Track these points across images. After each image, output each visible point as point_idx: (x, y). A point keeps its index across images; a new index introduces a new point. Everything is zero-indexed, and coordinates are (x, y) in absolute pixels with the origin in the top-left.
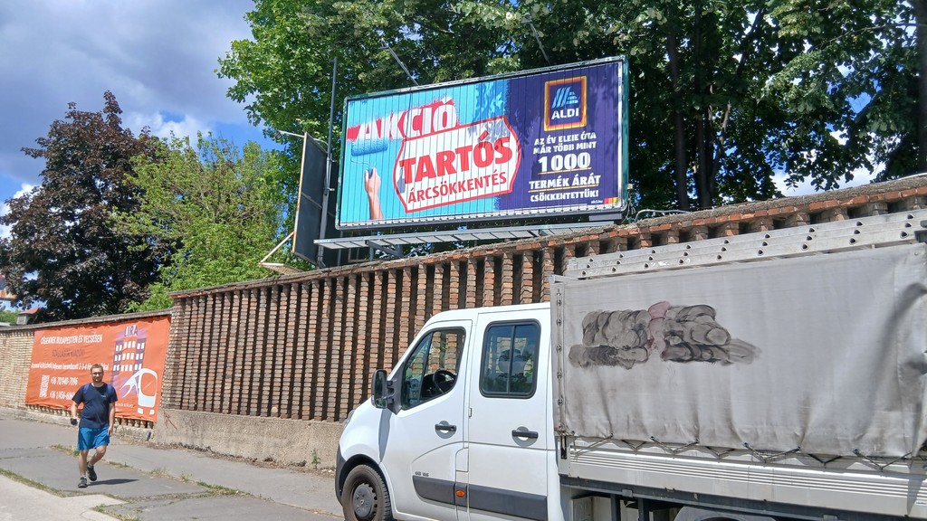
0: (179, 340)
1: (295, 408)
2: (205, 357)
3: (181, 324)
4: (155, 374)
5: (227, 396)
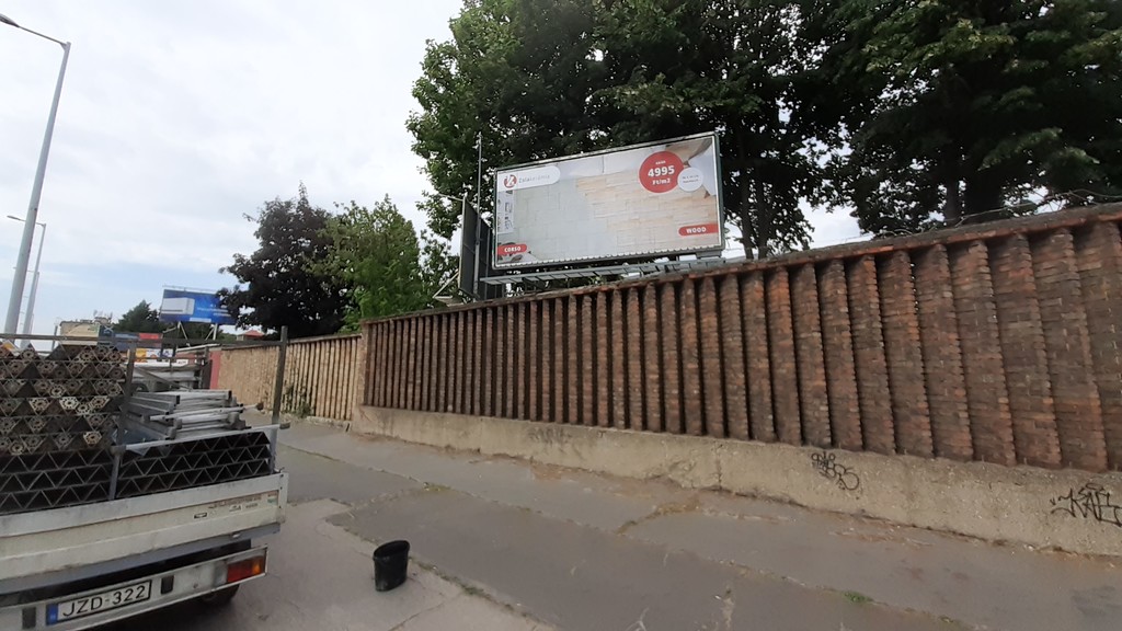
1: (468, 407)
2: (390, 368)
5: (410, 397)
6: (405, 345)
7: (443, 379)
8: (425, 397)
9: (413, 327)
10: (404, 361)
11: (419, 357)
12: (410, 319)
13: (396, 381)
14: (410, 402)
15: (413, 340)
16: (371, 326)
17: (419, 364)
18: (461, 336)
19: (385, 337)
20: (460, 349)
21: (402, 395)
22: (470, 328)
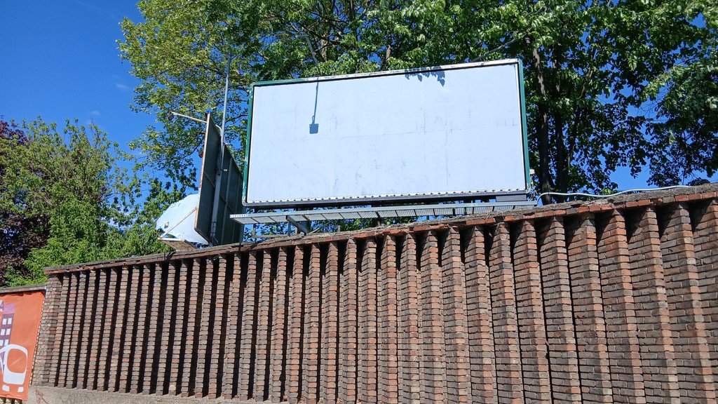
0: (54, 316)
1: (199, 385)
2: (86, 333)
3: (57, 299)
4: (25, 351)
5: (113, 373)
6: (111, 303)
7: (164, 349)
8: (136, 374)
9: (125, 278)
10: (108, 325)
11: (131, 319)
12: (119, 270)
13: (94, 353)
14: (112, 381)
15: (123, 295)
16: (60, 276)
17: (130, 328)
18: (194, 291)
19: (82, 291)
20: (193, 308)
21: (102, 371)
22: (209, 279)
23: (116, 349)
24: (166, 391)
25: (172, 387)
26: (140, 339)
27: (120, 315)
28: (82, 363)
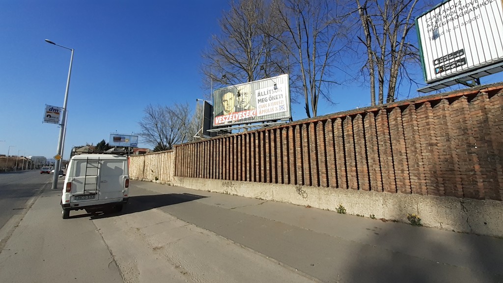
0: (176, 157)
1: (205, 175)
2: (182, 162)
5: (188, 173)
8: (193, 173)
9: (189, 147)
10: (187, 160)
11: (191, 158)
12: (188, 145)
13: (184, 167)
17: (191, 160)
19: (181, 151)
21: (186, 172)
23: (189, 166)
24: (199, 177)
25: (200, 176)
26: (193, 164)
27: (189, 157)
28: (182, 170)
